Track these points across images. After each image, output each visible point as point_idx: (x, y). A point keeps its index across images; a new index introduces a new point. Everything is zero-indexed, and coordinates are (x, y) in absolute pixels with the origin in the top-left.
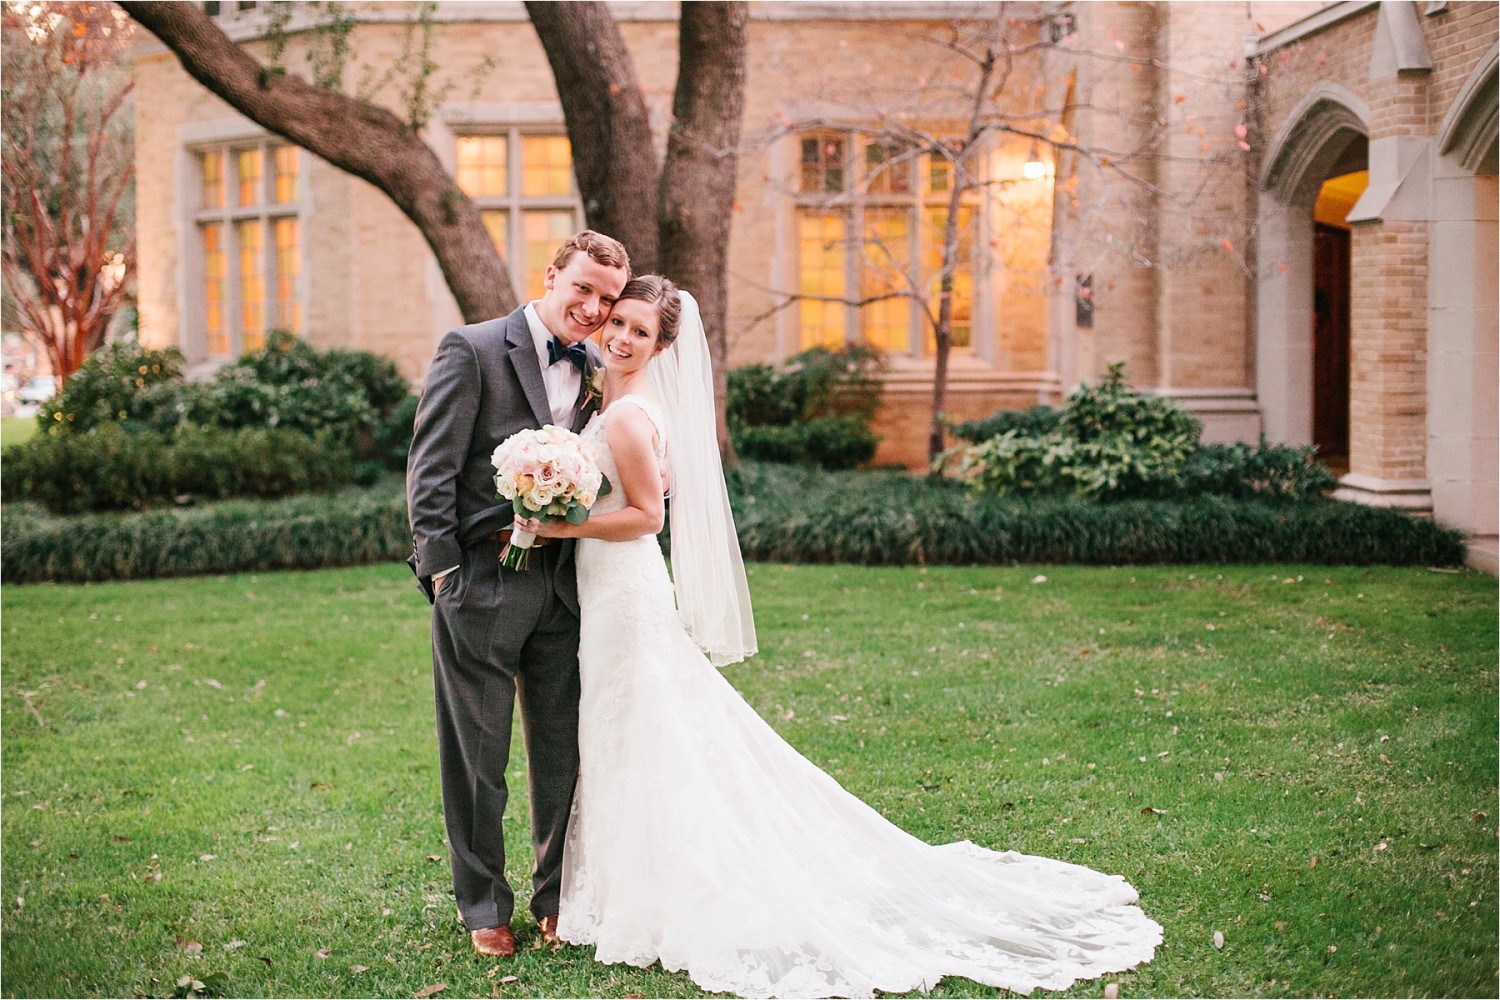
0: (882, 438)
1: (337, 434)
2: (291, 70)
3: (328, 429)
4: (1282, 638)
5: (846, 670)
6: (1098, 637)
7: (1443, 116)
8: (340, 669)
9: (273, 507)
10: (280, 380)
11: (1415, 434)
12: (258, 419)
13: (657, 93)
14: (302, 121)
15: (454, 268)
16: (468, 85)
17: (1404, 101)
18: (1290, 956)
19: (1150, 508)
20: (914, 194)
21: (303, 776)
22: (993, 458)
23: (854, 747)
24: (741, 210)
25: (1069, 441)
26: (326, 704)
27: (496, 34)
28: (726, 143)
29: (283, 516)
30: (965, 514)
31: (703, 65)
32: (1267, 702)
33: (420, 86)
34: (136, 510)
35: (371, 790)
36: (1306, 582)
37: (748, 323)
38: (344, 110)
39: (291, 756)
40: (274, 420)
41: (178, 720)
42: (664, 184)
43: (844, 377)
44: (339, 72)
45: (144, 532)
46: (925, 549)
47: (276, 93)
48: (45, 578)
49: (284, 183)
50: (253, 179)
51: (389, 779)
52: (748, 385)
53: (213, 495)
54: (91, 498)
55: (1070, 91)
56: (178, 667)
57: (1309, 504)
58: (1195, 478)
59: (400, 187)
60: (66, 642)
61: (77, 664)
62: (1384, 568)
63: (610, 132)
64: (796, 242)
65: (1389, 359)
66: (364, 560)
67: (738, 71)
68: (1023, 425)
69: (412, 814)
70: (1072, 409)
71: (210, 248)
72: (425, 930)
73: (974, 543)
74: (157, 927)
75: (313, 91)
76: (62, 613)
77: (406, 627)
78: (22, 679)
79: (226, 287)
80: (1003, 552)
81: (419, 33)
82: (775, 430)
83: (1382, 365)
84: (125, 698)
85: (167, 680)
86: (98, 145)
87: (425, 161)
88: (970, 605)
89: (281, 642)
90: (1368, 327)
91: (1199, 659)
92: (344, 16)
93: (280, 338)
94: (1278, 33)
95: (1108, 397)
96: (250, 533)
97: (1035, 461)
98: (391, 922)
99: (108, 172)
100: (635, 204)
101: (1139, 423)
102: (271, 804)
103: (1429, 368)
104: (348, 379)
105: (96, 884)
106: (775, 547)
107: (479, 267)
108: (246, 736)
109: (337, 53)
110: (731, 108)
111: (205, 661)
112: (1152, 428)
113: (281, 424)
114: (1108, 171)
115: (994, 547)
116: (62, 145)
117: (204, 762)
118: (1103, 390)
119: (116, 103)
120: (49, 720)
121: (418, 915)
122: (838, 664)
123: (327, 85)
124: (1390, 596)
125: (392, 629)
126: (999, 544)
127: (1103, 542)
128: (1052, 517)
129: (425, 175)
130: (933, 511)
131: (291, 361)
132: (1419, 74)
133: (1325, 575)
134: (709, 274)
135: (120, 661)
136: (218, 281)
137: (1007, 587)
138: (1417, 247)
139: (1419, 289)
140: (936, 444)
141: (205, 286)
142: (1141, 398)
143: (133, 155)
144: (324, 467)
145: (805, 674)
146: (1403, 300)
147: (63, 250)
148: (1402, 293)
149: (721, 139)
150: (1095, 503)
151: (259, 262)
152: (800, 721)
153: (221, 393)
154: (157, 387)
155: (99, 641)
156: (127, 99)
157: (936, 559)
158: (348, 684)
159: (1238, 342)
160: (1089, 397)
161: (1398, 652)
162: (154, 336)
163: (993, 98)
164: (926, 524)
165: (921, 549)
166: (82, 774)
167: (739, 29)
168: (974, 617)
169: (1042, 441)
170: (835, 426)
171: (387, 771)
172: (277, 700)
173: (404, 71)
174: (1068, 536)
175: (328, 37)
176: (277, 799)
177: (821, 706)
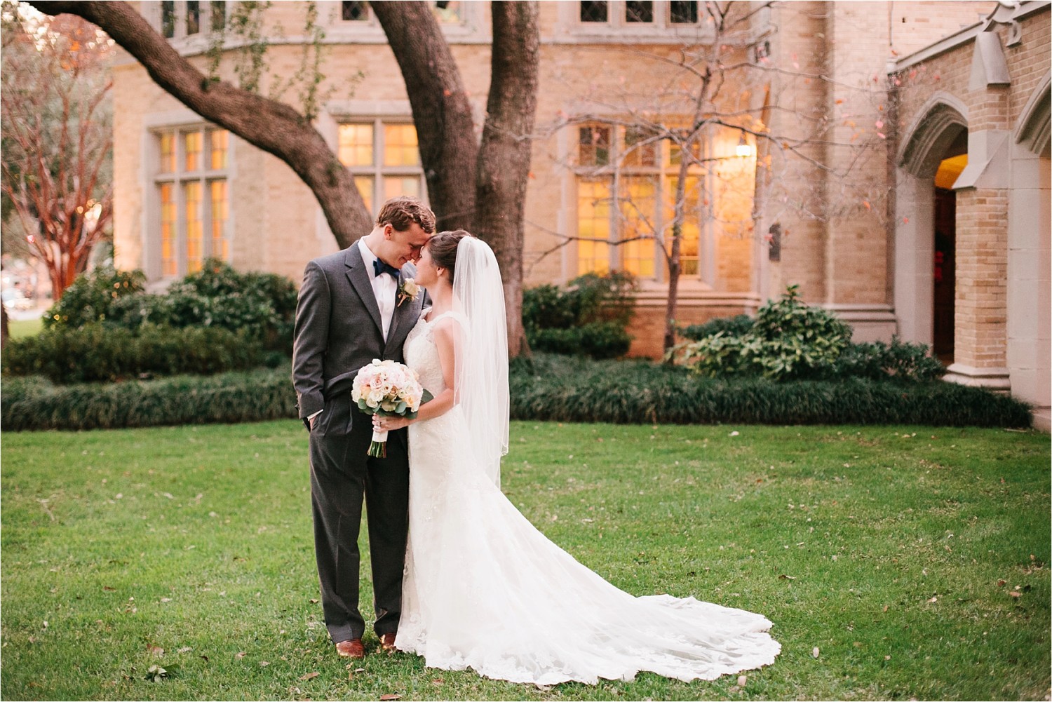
0: (634, 338)
1: (253, 331)
2: (223, 78)
3: (246, 327)
4: (894, 473)
5: (595, 490)
6: (769, 471)
7: (1018, 117)
8: (253, 487)
9: (207, 380)
10: (213, 293)
11: (999, 336)
12: (197, 320)
13: (478, 95)
14: (231, 114)
15: (334, 216)
16: (346, 89)
17: (991, 105)
18: (860, 662)
19: (814, 386)
20: (658, 167)
21: (228, 553)
22: (706, 350)
23: (595, 538)
24: (534, 177)
25: (759, 339)
26: (244, 509)
27: (367, 53)
28: (523, 131)
29: (215, 387)
30: (685, 388)
31: (508, 77)
32: (877, 514)
33: (313, 90)
34: (113, 382)
35: (273, 561)
36: (918, 437)
37: (539, 256)
38: (260, 106)
39: (220, 541)
40: (208, 321)
41: (144, 518)
42: (480, 160)
43: (608, 295)
44: (257, 80)
45: (119, 396)
46: (657, 413)
47: (213, 94)
48: (50, 427)
49: (217, 155)
50: (196, 152)
51: (285, 554)
52: (541, 300)
53: (166, 372)
54: (81, 373)
55: (767, 96)
56: (144, 485)
57: (926, 384)
58: (845, 365)
59: (298, 161)
60: (67, 469)
61: (75, 483)
62: (974, 428)
63: (444, 124)
64: (576, 200)
65: (980, 284)
66: (270, 417)
67: (532, 82)
68: (729, 329)
69: (300, 576)
70: (762, 317)
71: (165, 201)
72: (306, 642)
73: (691, 409)
74: (135, 639)
75: (239, 93)
76: (63, 450)
77: (298, 461)
78: (38, 492)
79: (176, 227)
80: (711, 415)
81: (312, 51)
82: (559, 332)
83: (975, 288)
84: (109, 504)
85: (136, 493)
86: (86, 127)
87: (315, 142)
88: (685, 450)
89: (214, 470)
90: (967, 262)
91: (835, 486)
92: (261, 41)
93: (213, 265)
94: (910, 57)
95: (787, 310)
96: (192, 397)
97: (736, 353)
98: (285, 637)
99: (93, 145)
100: (461, 173)
101: (807, 328)
102: (207, 569)
103: (1008, 291)
104: (261, 293)
105: (94, 614)
106: (553, 411)
107: (352, 216)
108: (191, 528)
109: (255, 67)
110: (527, 107)
111: (162, 481)
112: (817, 332)
113: (213, 324)
114: (788, 152)
115: (704, 412)
116: (60, 126)
117: (162, 544)
118: (783, 303)
119: (99, 98)
120: (58, 517)
121: (303, 634)
122: (590, 487)
123: (249, 89)
124: (973, 446)
125: (289, 462)
126: (708, 409)
127: (780, 408)
128: (745, 391)
129: (316, 152)
130: (662, 387)
131: (220, 279)
132: (1002, 88)
133: (932, 433)
134: (510, 221)
135: (104, 481)
136: (170, 224)
137: (712, 439)
138: (999, 207)
139: (1002, 236)
140: (669, 341)
141: (161, 227)
142: (810, 310)
143: (112, 135)
144: (243, 354)
145: (567, 493)
146: (990, 243)
147: (61, 201)
148: (990, 238)
149: (521, 126)
150: (776, 383)
151: (199, 211)
152: (561, 522)
153: (171, 302)
154: (127, 298)
155: (89, 468)
156: (108, 94)
157: (665, 420)
158: (259, 497)
159: (881, 272)
160: (773, 309)
161: (971, 482)
162: (124, 262)
163: (711, 101)
164: (658, 396)
165: (654, 413)
166: (80, 549)
167: (533, 53)
168: (687, 457)
169: (741, 339)
170: (601, 329)
171: (284, 549)
172: (211, 506)
173: (302, 80)
174: (756, 404)
175: (249, 55)
176: (211, 566)
177: (576, 513)
